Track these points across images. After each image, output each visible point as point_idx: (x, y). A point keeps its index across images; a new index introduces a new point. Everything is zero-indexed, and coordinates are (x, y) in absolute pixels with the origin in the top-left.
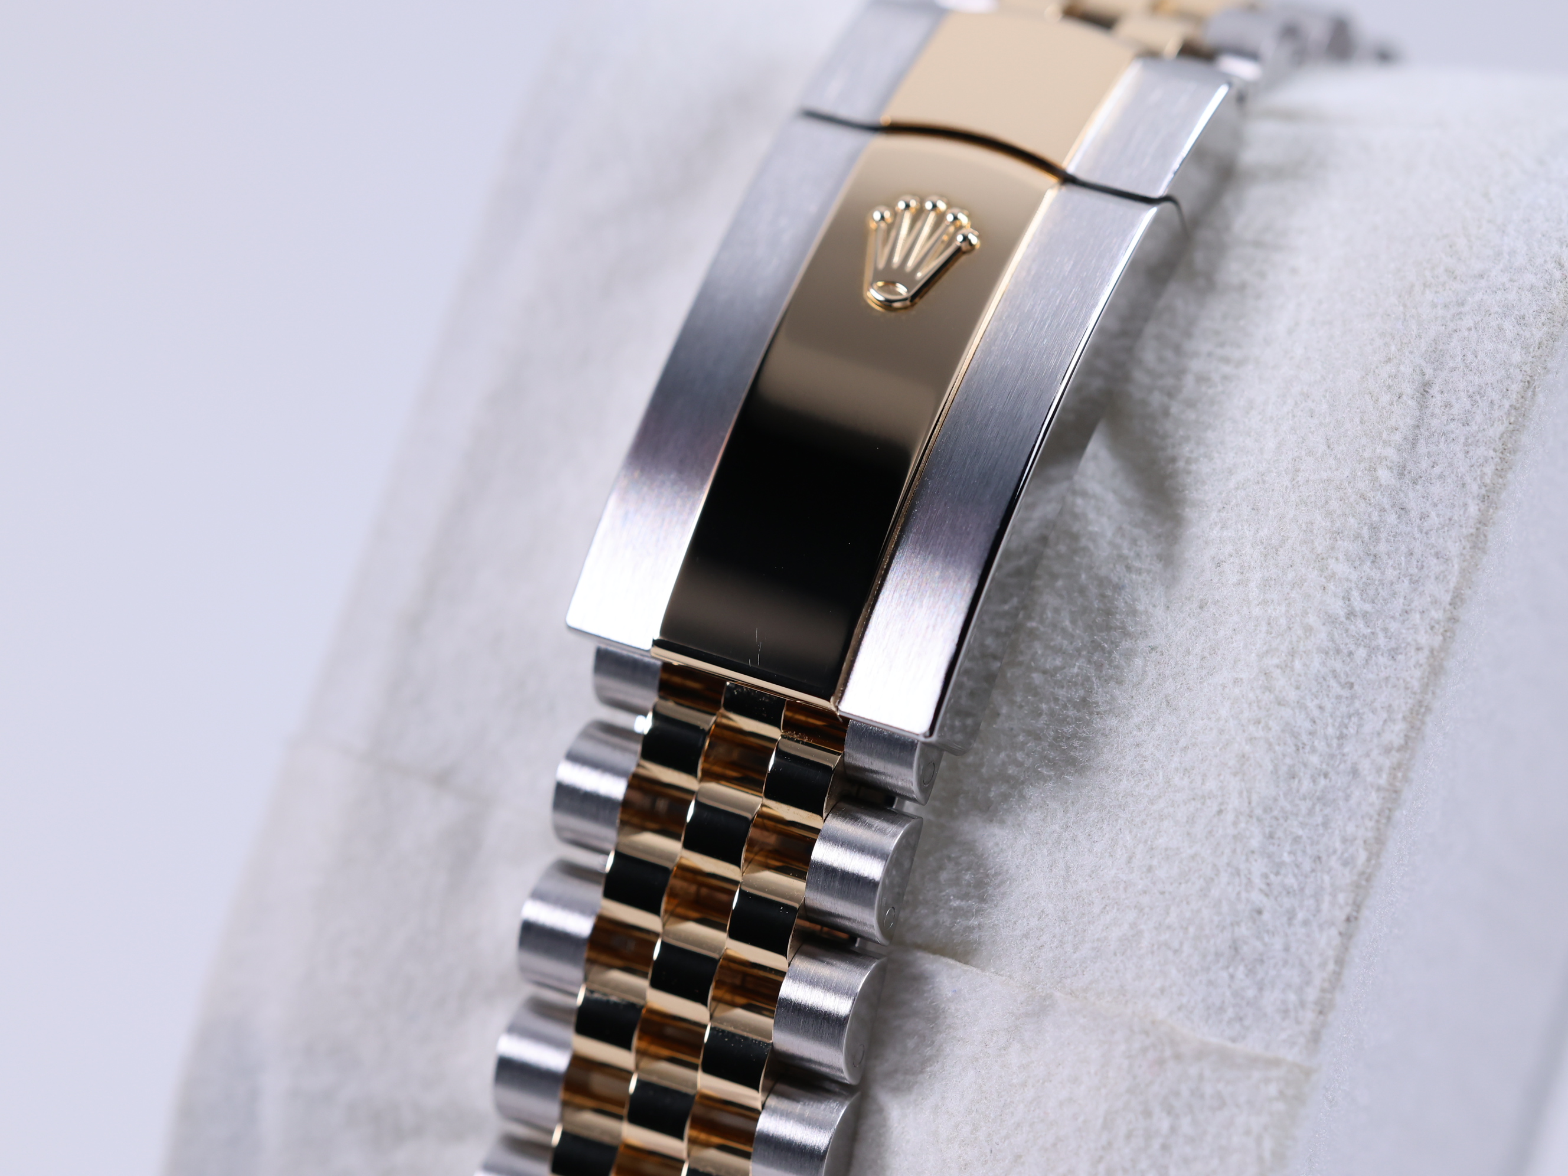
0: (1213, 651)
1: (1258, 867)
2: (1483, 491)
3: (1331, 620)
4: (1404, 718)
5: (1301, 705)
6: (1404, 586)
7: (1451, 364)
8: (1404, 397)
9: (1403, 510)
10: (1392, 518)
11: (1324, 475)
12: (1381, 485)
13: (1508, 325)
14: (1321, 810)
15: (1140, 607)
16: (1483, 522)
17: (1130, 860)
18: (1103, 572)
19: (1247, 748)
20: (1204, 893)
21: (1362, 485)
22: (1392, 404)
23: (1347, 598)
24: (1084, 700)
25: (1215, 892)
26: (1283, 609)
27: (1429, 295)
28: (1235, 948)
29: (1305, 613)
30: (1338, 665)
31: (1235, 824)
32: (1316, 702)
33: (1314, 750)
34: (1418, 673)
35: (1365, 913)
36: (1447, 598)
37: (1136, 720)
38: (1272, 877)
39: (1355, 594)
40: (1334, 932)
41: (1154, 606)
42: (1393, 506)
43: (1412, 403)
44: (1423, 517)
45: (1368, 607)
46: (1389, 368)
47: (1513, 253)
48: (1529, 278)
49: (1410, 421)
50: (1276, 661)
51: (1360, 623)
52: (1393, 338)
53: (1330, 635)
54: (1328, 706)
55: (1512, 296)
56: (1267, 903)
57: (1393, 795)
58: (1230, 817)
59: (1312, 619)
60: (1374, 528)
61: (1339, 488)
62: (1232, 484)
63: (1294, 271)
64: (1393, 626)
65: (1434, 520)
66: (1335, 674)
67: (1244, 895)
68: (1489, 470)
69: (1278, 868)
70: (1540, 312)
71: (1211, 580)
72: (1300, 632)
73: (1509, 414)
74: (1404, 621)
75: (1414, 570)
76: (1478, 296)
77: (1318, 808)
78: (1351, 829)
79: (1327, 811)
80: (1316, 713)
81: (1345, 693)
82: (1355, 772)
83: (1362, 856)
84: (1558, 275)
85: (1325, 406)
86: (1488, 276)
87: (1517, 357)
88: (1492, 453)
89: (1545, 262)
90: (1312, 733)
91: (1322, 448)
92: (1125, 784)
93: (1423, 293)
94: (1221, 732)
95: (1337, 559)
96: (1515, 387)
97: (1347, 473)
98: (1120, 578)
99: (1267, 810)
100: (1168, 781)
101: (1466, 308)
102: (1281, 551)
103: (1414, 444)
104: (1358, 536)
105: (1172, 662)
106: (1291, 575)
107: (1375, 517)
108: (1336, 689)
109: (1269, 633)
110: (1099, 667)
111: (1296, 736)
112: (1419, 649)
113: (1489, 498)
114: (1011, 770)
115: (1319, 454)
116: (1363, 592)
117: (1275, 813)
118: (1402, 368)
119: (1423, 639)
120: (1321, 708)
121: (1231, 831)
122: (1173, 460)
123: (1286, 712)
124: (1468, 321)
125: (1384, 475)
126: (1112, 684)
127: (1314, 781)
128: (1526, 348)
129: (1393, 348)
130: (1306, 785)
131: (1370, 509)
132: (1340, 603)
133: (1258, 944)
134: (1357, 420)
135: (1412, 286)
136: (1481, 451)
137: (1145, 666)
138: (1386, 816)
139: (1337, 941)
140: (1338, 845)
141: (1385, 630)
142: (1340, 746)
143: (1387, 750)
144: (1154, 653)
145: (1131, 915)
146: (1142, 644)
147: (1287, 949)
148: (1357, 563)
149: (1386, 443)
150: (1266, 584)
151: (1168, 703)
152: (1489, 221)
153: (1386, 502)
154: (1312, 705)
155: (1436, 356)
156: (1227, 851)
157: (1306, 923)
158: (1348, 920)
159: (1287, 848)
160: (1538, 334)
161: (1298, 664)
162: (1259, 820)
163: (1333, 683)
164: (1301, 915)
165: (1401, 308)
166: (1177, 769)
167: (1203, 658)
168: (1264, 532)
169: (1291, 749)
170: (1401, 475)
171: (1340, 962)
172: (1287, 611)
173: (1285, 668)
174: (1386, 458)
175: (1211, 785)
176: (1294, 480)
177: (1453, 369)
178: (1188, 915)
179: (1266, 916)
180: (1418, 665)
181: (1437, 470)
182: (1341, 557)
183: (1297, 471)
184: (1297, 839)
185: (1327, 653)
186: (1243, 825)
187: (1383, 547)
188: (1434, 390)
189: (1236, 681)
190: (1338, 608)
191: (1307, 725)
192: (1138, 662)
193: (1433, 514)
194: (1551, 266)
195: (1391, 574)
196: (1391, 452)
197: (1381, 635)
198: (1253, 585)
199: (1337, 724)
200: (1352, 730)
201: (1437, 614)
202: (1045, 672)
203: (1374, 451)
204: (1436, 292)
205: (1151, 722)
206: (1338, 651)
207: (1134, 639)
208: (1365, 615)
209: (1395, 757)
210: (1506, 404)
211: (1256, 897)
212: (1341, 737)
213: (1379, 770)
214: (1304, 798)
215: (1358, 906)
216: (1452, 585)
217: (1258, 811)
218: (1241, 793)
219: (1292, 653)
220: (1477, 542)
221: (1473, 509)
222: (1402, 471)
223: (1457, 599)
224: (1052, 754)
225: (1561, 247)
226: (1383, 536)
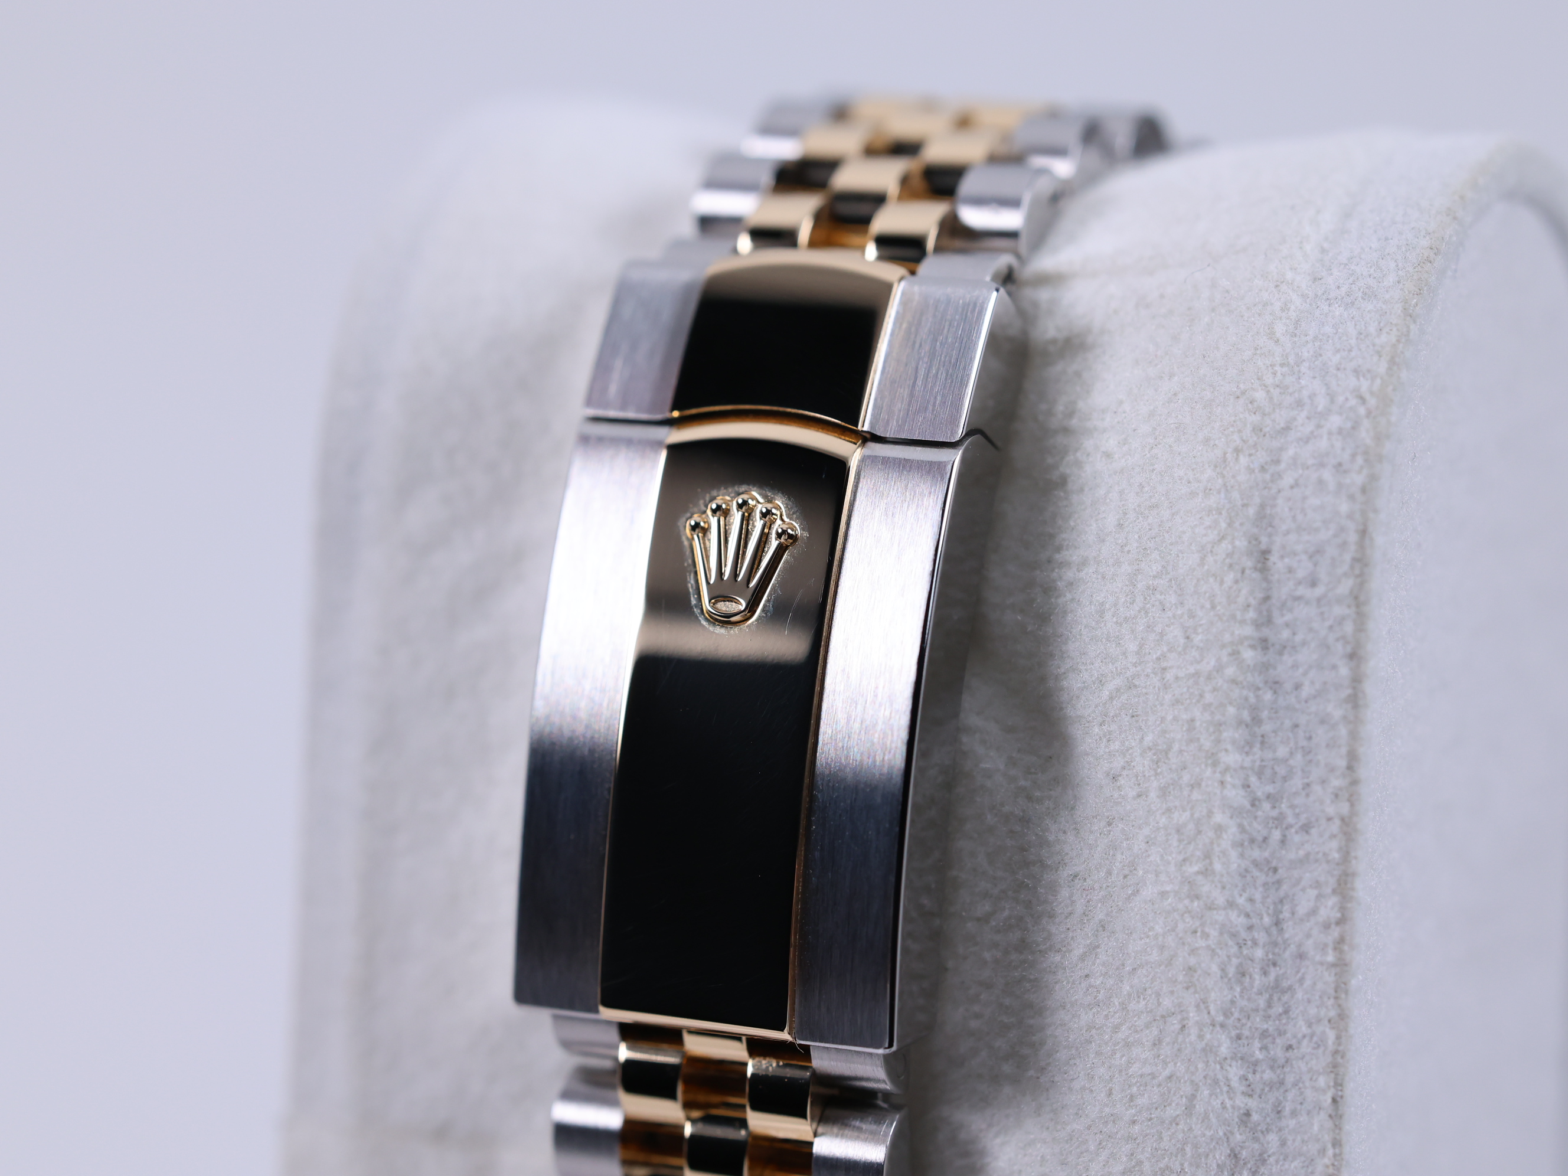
0: (1133, 866)
1: (1235, 1071)
2: (1349, 649)
3: (1236, 812)
4: (1334, 891)
5: (1231, 904)
6: (1298, 760)
7: (1284, 527)
8: (1247, 571)
9: (1275, 685)
10: (1268, 696)
11: (1192, 670)
12: (1249, 666)
13: (1327, 475)
14: (1279, 999)
15: (1051, 838)
16: (1357, 680)
17: (1110, 1094)
18: (1006, 809)
19: (1192, 961)
20: (1189, 1109)
21: (1230, 671)
22: (1236, 582)
23: (1246, 786)
24: (1023, 940)
25: (1200, 1108)
26: (1188, 813)
27: (1243, 460)
28: (1234, 1155)
29: (1210, 814)
30: (1256, 853)
31: (1201, 1037)
32: (1245, 895)
33: (1255, 943)
34: (1334, 844)
35: (1350, 1087)
36: (1342, 763)
37: (1078, 952)
38: (1250, 1076)
39: (1253, 779)
40: (1323, 1116)
41: (1065, 832)
42: (1266, 682)
43: (1256, 575)
44: (1298, 687)
45: (1270, 789)
46: (1225, 546)
47: (1312, 396)
48: (1335, 421)
49: (1260, 595)
50: (1195, 868)
51: (1266, 806)
52: (1220, 514)
53: (1242, 829)
54: (1258, 896)
55: (1323, 444)
56: (1252, 1103)
57: (1341, 966)
58: (1194, 1032)
59: (1219, 818)
60: (1254, 710)
61: (1209, 678)
62: (1105, 694)
63: (1108, 455)
64: (1299, 801)
65: (1306, 691)
66: (1256, 863)
67: (1228, 1103)
68: (1349, 628)
69: (1254, 1066)
70: (1354, 456)
71: (1112, 796)
72: (1211, 834)
73: (1352, 567)
74: (1307, 795)
75: (1304, 743)
76: (1291, 452)
77: (1275, 998)
78: (1313, 1011)
79: (1285, 998)
80: (1248, 907)
81: (1271, 878)
82: (1301, 956)
83: (1331, 1035)
84: (1362, 411)
85: (1173, 599)
86: (1296, 426)
87: (1344, 507)
88: (1347, 611)
89: (1347, 399)
90: (1250, 928)
91: (1182, 641)
92: (1085, 1018)
93: (1237, 459)
94: (1162, 948)
95: (1226, 750)
96: (1352, 537)
97: (1213, 663)
98: (1024, 811)
99: (1227, 1014)
100: (1124, 1007)
101: (1283, 466)
102: (1170, 755)
103: (1269, 621)
104: (1240, 722)
105: (1096, 886)
106: (1186, 778)
107: (1252, 700)
108: (1262, 878)
109: (1180, 841)
110: (1028, 905)
111: (1234, 935)
112: (1329, 819)
113: (1355, 656)
114: (974, 1024)
115: (1180, 649)
116: (1260, 774)
117: (1236, 1015)
118: (1237, 543)
119: (1331, 810)
120: (1251, 900)
121: (1200, 1045)
122: (1043, 679)
123: (1219, 916)
124: (1288, 480)
125: (1249, 655)
126: (1044, 921)
127: (1265, 973)
128: (1352, 498)
129: (1223, 525)
130: (1258, 980)
131: (1245, 692)
132: (1242, 792)
133: (1256, 1146)
134: (1208, 606)
135: (1225, 454)
136: (1338, 610)
137: (1071, 896)
138: (1341, 989)
139: (1329, 1124)
140: (1305, 1029)
141: (1292, 807)
142: (1281, 931)
143: (1327, 926)
144: (1076, 881)
145: (1127, 1148)
146: (1065, 873)
147: (1283, 1143)
148: (1247, 749)
149: (1243, 622)
150: (1164, 792)
151: (1103, 927)
152: (1282, 365)
153: (1259, 680)
154: (1241, 901)
155: (1264, 518)
156: (1201, 1066)
157: (1294, 1113)
158: (1334, 1100)
159: (1257, 1044)
160: (1358, 479)
161: (1218, 866)
162: (1222, 1026)
163: (1256, 873)
164: (1288, 1108)
165: (1220, 481)
166: (1129, 995)
167: (1125, 877)
168: (1149, 739)
169: (1234, 949)
170: (1265, 648)
171: (1337, 1143)
172: (1192, 815)
173: (1206, 872)
174: (1246, 638)
175: (1167, 1002)
176: (1164, 679)
177: (1288, 532)
178: (1180, 1136)
179: (1255, 1117)
180: (1333, 836)
181: (1298, 638)
182: (1229, 747)
183: (1164, 669)
184: (1264, 1034)
185: (1242, 845)
186: (1208, 1036)
187: (1267, 727)
188: (1274, 558)
189: (1163, 894)
190: (1239, 797)
191: (1242, 920)
192: (1064, 893)
193: (1307, 683)
194: (1353, 402)
195: (1282, 751)
196: (1248, 631)
197: (1289, 813)
198: (1153, 795)
199: (1271, 912)
200: (1286, 914)
201: (1336, 782)
202: (978, 920)
203: (1232, 634)
204: (1250, 455)
205: (1094, 948)
206: (1252, 841)
207: (1054, 870)
208: (1269, 797)
209: (1335, 932)
210: (1348, 557)
211: (1241, 1101)
212: (1277, 923)
213: (1324, 948)
214: (1260, 993)
215: (1338, 1084)
216: (1344, 750)
217: (1220, 1018)
218: (1197, 1006)
219: (1207, 856)
220: (1355, 700)
221: (1344, 671)
222: (1264, 644)
223: (1353, 760)
224: (1007, 1001)
225: (1358, 379)
226: (1265, 714)
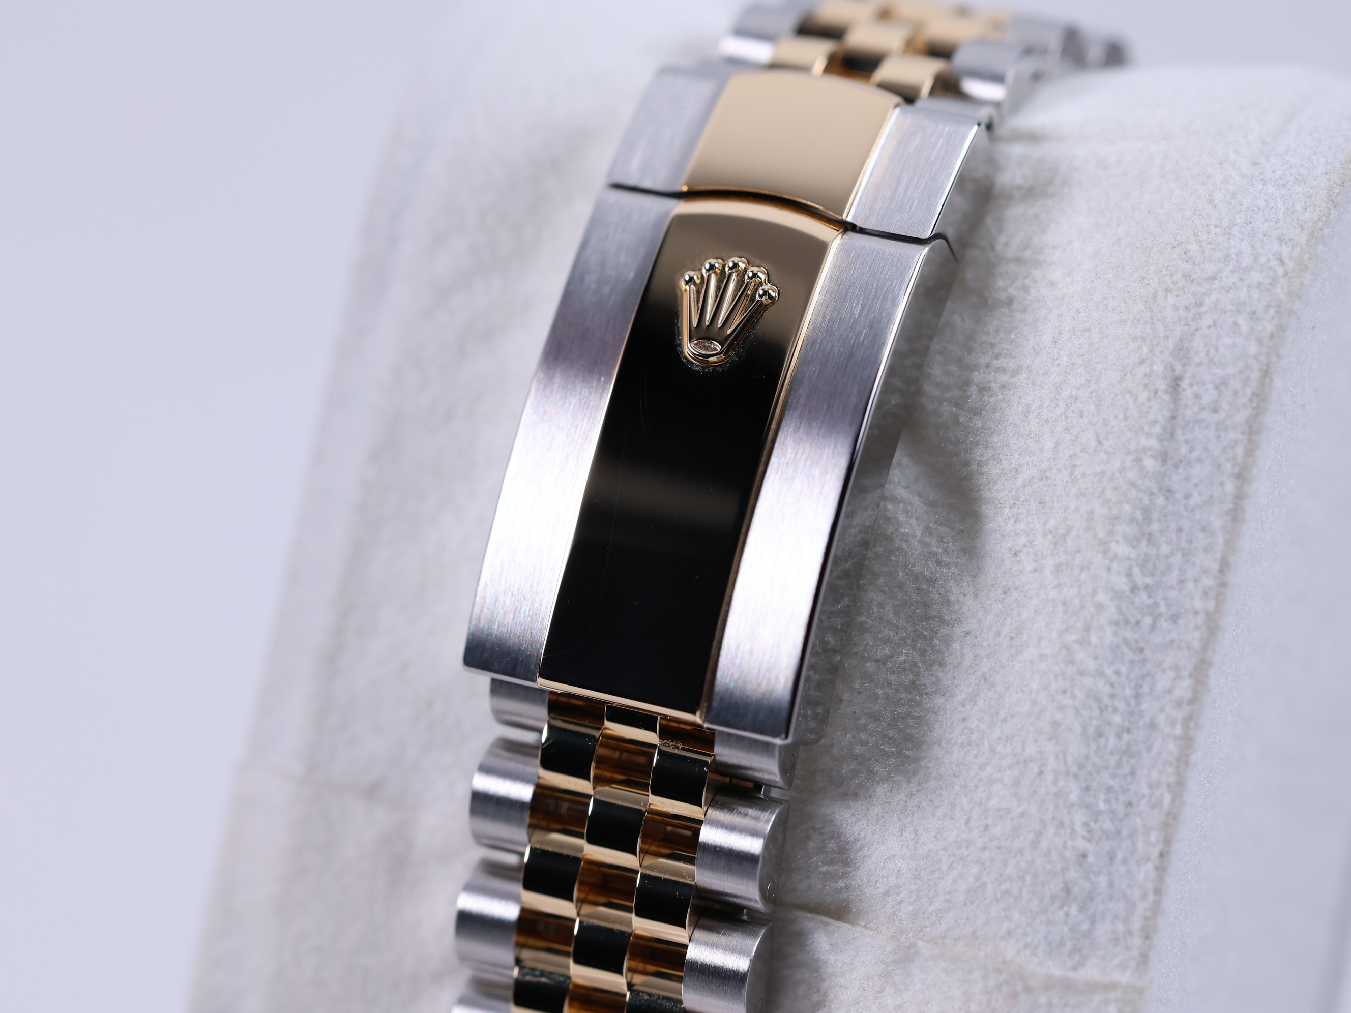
0: (1019, 631)
1: (1079, 817)
2: (1237, 470)
3: (1118, 595)
4: (1190, 675)
5: (1100, 673)
6: (1177, 559)
7: (1197, 360)
8: (1160, 393)
9: (1169, 492)
10: (1160, 501)
11: (1098, 469)
12: (1148, 473)
13: (1242, 320)
14: (1128, 762)
15: (953, 598)
16: (1239, 497)
17: (968, 822)
18: (917, 569)
19: (1059, 716)
20: (1035, 844)
21: (1131, 475)
22: (1149, 400)
23: (1129, 574)
24: (913, 683)
25: (1044, 844)
26: (1075, 590)
27: (1171, 299)
28: (1067, 889)
29: (1095, 592)
30: (1128, 634)
31: (1055, 782)
32: (1113, 668)
33: (1115, 711)
34: (1197, 635)
35: (1176, 846)
36: (1215, 566)
37: (960, 697)
38: (1092, 824)
39: (1136, 570)
40: (1150, 866)
41: (965, 595)
42: (1161, 489)
43: (1167, 397)
44: (1187, 497)
45: (1148, 580)
46: (1144, 369)
47: (1239, 254)
48: (1256, 276)
49: (1167, 414)
50: (1074, 637)
51: (1143, 595)
52: (1144, 341)
53: (1120, 611)
54: (1124, 670)
55: (1243, 294)
56: (1090, 847)
57: (1187, 741)
58: (1050, 777)
59: (1101, 597)
60: (1146, 511)
61: (1112, 478)
62: (1019, 482)
63: (1052, 284)
64: (1172, 594)
65: (1195, 500)
66: (1126, 642)
67: (1070, 843)
68: (1240, 451)
69: (1096, 815)
70: (1267, 307)
71: (1011, 569)
72: (1092, 610)
73: (1251, 400)
74: (1180, 590)
75: (1184, 544)
76: (1214, 297)
77: (1124, 760)
78: (1155, 775)
79: (1133, 761)
80: (1114, 678)
81: (1138, 657)
82: (1153, 726)
83: (1167, 798)
84: (1280, 271)
85: (1092, 407)
86: (1221, 277)
87: (1253, 349)
88: (1240, 437)
89: (1269, 260)
90: (1112, 696)
91: (1094, 444)
92: (957, 754)
93: (1166, 298)
94: (1034, 703)
95: (1117, 542)
96: (1255, 376)
97: (1117, 465)
98: (932, 573)
99: (1081, 766)
100: (993, 750)
101: (1204, 309)
102: (1068, 539)
103: (1172, 435)
104: (1132, 520)
105: (985, 644)
106: (1079, 560)
107: (1146, 501)
108: (1129, 655)
109: (1065, 612)
110: (923, 653)
111: (1098, 700)
112: (1196, 613)
113: (1242, 476)
114: (858, 749)
115: (1091, 451)
116: (1142, 567)
117: (1089, 769)
118: (1155, 367)
119: (1199, 604)
120: (1117, 673)
121: (1053, 790)
122: (967, 464)
123: (1088, 681)
124: (1207, 321)
125: (1150, 463)
126: (935, 667)
127: (1119, 737)
128: (1260, 341)
129: (1145, 350)
130: (1112, 741)
131: (1141, 495)
132: (1124, 579)
133: (1087, 885)
134: (1121, 417)
135: (1156, 292)
136: (1232, 435)
137: (962, 648)
138: (1183, 760)
139: (1153, 874)
140: (1145, 791)
141: (1166, 598)
142: (1138, 704)
143: (1179, 704)
144: (969, 637)
145: (975, 870)
146: (958, 630)
147: (1111, 885)
148: (1135, 543)
149: (1149, 435)
150: (1058, 568)
151: (986, 680)
152: (1216, 226)
153: (1153, 486)
154: (1109, 671)
155: (1182, 351)
156: (1051, 807)
157: (1125, 861)
158: (1161, 855)
159: (1102, 797)
160: (1269, 327)
161: (1094, 639)
162: (1076, 776)
163: (1125, 650)
164: (1120, 856)
165: (1149, 314)
166: (999, 739)
167: (1012, 638)
168: (1052, 523)
169: (1096, 712)
170: (1164, 461)
171: (1158, 892)
172: (1079, 592)
173: (1083, 642)
174: (1150, 449)
175: (1031, 750)
176: (1072, 474)
177: (1199, 364)
178: (1023, 865)
179: (1091, 859)
180: (1197, 628)
181: (1195, 454)
182: (1120, 538)
183: (1074, 466)
184: (1109, 789)
185: (1117, 624)
186: (1061, 783)
187: (1155, 527)
188: (1185, 384)
189: (1043, 657)
190: (1122, 583)
191: (1107, 689)
192: (956, 646)
193: (1196, 494)
194: (1273, 263)
195: (1165, 549)
196: (1153, 443)
197: (1162, 603)
198: (1047, 571)
199: (1133, 685)
200: (1146, 689)
201: (1208, 582)
202: (877, 661)
203: (1138, 443)
204: (1177, 296)
205: (973, 698)
206: (1127, 622)
207: (950, 626)
208: (1147, 587)
209: (1186, 710)
210: (1248, 392)
211: (1081, 844)
212: (1137, 696)
213: (1173, 723)
214: (1112, 753)
215: (1168, 841)
216: (1218, 555)
217: (1074, 769)
218: (1057, 756)
219: (1087, 629)
220: (1236, 515)
221: (1230, 487)
222: (1164, 457)
223: (1225, 566)
224: (891, 733)
225: (1281, 245)
226: (1155, 516)
